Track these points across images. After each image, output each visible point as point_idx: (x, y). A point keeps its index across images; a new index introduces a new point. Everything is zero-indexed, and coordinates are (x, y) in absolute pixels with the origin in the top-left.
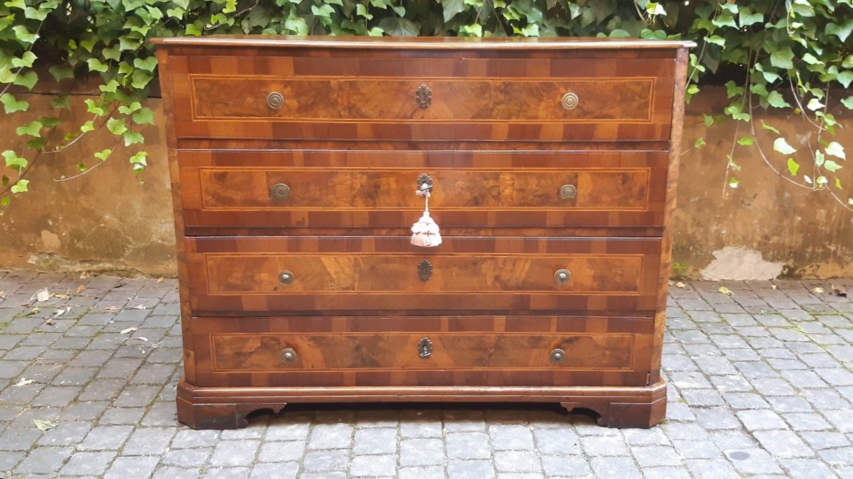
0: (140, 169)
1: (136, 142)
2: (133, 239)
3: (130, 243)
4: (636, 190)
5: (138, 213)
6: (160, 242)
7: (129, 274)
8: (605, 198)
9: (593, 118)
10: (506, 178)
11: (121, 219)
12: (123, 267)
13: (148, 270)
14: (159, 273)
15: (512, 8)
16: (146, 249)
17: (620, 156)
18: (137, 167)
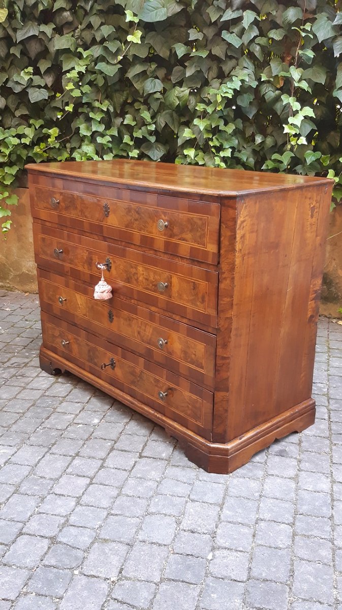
0: (6, 231)
1: (6, 215)
2: (13, 270)
3: (12, 272)
4: (200, 295)
5: (15, 254)
6: (27, 272)
7: (11, 289)
8: (185, 297)
9: (178, 239)
10: (140, 269)
11: (6, 258)
12: (9, 285)
13: (21, 288)
14: (27, 290)
15: (216, 138)
16: (19, 276)
17: (192, 269)
18: (5, 229)
